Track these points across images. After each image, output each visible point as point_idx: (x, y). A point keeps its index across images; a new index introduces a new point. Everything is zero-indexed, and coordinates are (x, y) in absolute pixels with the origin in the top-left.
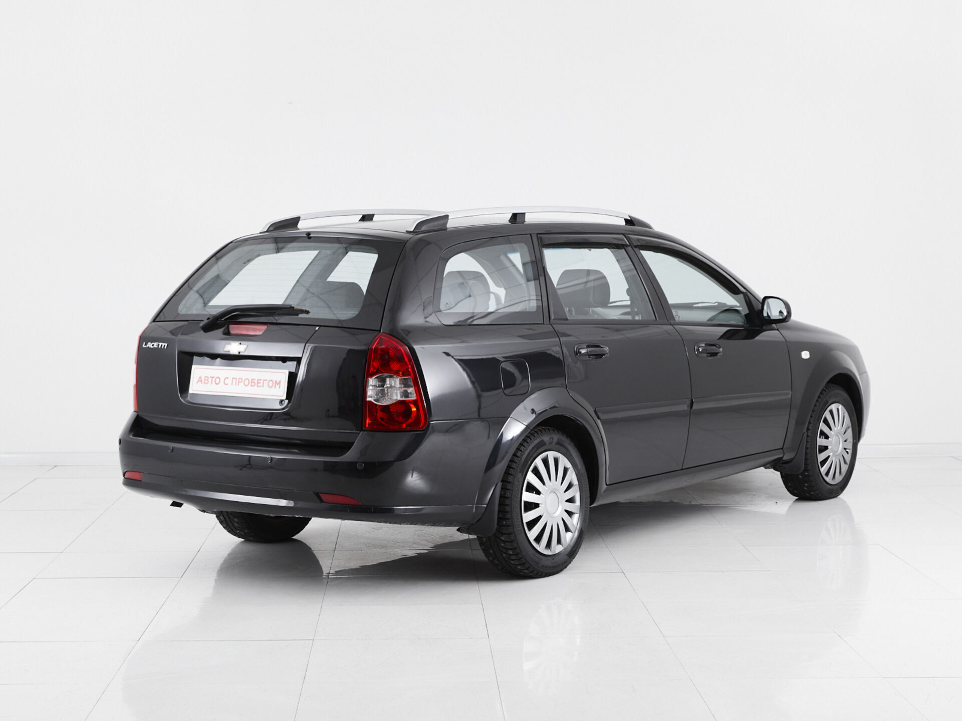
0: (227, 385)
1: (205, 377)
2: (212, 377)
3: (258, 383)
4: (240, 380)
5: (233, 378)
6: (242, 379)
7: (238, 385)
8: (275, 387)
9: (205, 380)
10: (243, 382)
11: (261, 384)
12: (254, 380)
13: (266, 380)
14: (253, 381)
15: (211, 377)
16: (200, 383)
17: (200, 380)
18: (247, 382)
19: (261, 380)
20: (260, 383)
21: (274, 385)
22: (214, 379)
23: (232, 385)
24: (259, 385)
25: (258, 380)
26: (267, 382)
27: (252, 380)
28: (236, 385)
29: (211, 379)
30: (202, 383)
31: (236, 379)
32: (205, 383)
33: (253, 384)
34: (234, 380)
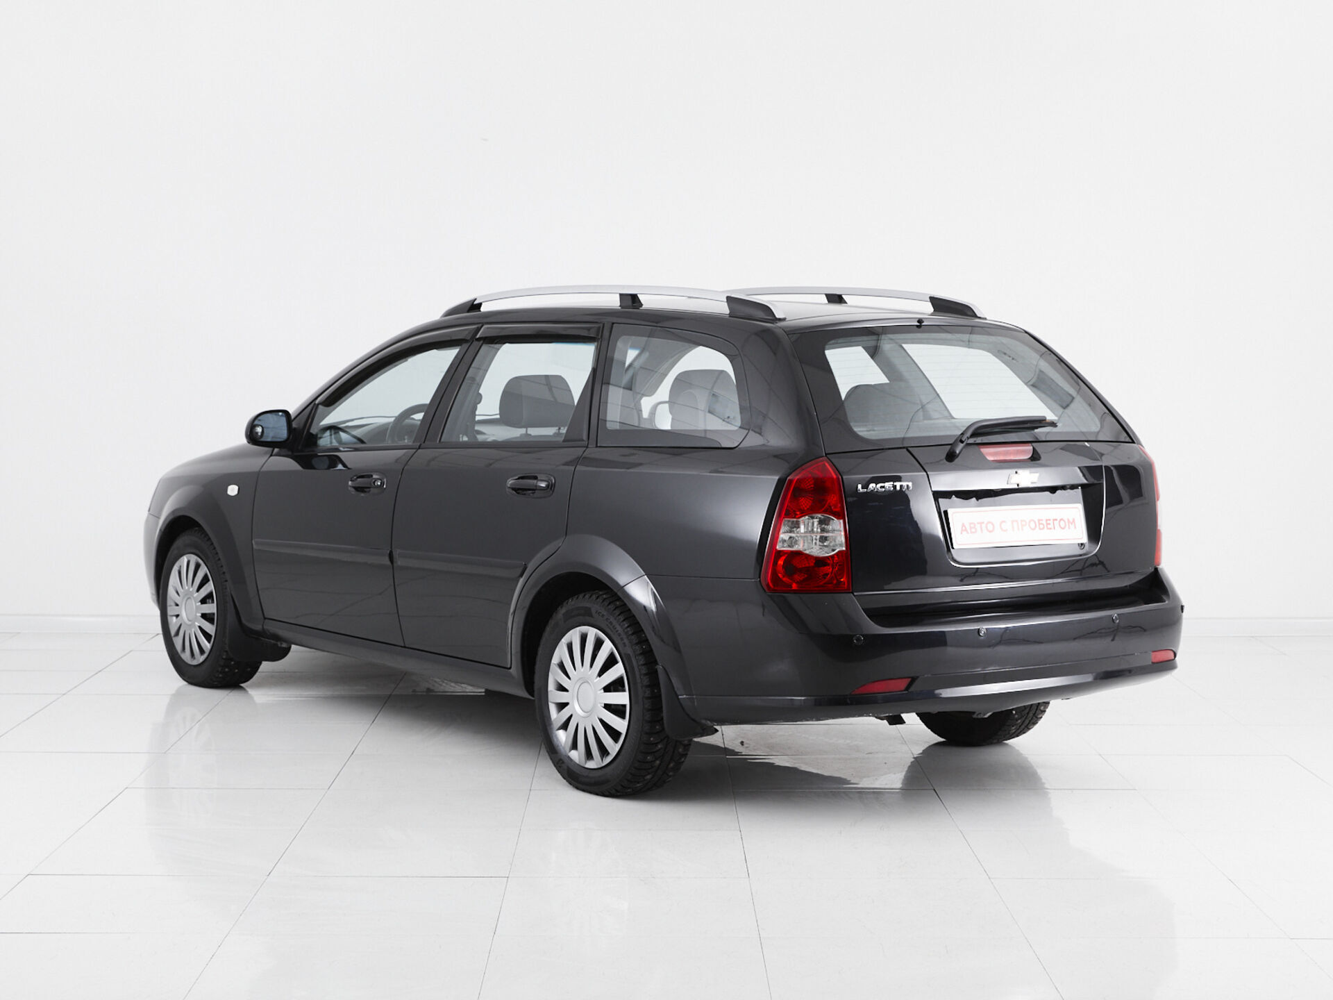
0: (1006, 531)
1: (971, 524)
2: (981, 523)
3: (1047, 524)
4: (1024, 523)
5: (1013, 522)
6: (1024, 521)
7: (1022, 529)
8: (1069, 528)
9: (971, 528)
10: (1028, 526)
11: (1051, 526)
12: (1042, 520)
13: (1056, 520)
14: (1041, 522)
15: (978, 523)
16: (964, 533)
17: (964, 529)
18: (1033, 525)
19: (1050, 520)
20: (1049, 524)
21: (1067, 526)
22: (984, 525)
23: (1013, 530)
24: (1049, 526)
25: (1047, 520)
26: (1058, 522)
27: (1039, 520)
28: (1018, 529)
29: (979, 525)
30: (968, 533)
31: (1017, 521)
32: (971, 532)
33: (1042, 526)
34: (1015, 524)
